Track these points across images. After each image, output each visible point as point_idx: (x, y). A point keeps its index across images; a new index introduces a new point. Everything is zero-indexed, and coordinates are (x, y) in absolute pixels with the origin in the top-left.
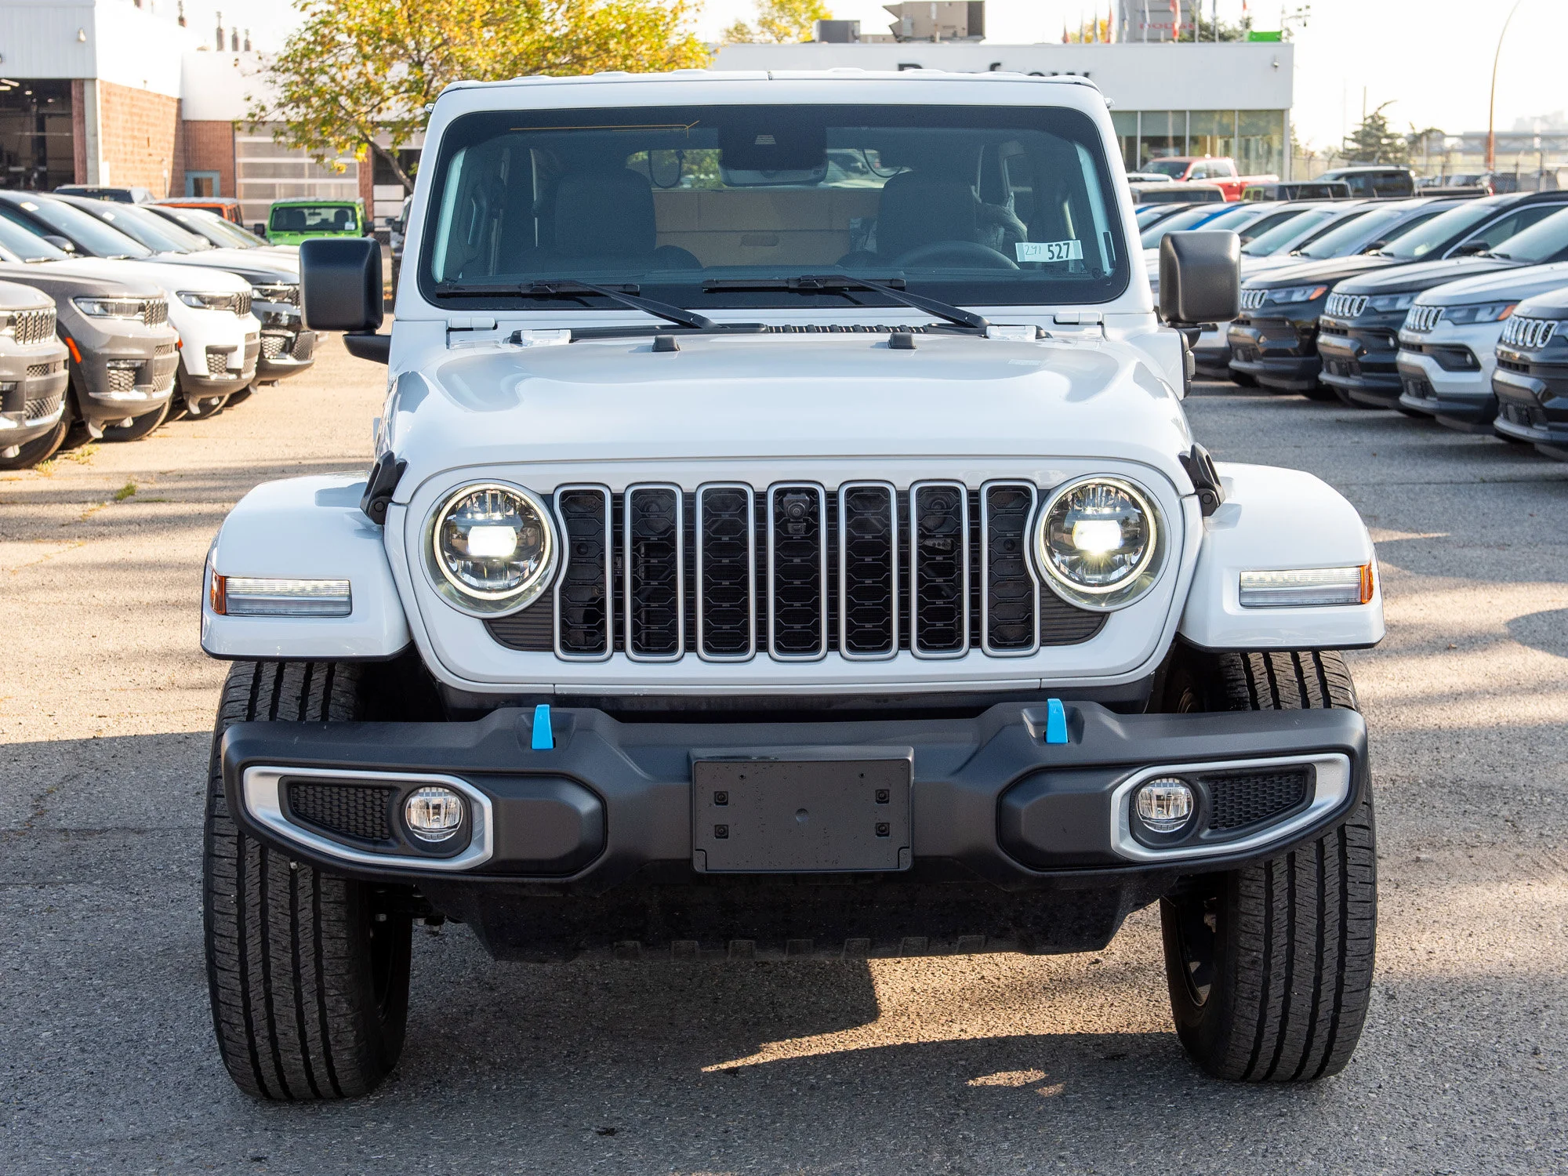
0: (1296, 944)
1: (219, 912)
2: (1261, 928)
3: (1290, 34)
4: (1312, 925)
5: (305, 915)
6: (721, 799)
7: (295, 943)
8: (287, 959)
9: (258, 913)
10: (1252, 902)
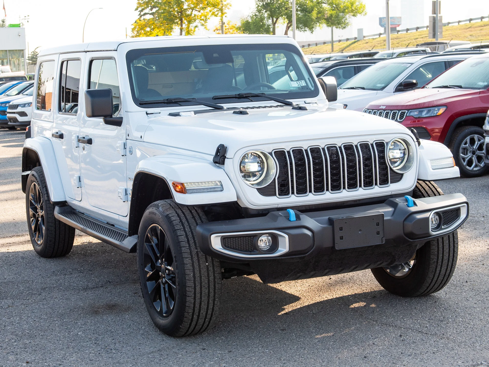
0: (444, 256)
1: (188, 280)
2: (436, 253)
3: (23, 25)
4: (448, 251)
5: (211, 278)
6: (341, 229)
7: (209, 287)
8: (207, 291)
9: (199, 279)
10: (434, 246)
